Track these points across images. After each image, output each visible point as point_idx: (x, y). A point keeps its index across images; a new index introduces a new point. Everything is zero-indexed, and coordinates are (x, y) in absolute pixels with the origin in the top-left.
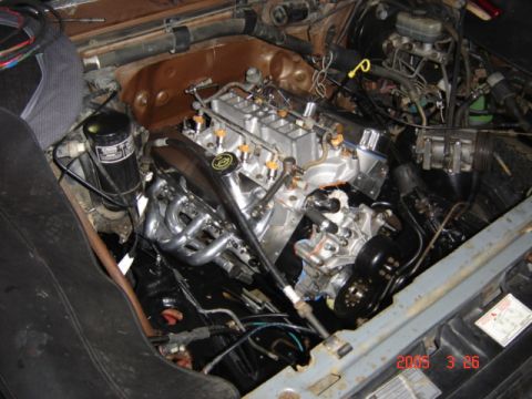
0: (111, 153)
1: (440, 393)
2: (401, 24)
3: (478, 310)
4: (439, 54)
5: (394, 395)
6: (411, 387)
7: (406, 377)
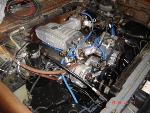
0: (35, 55)
1: (138, 109)
2: (101, 7)
3: (141, 86)
4: (112, 15)
5: (128, 112)
6: (131, 109)
7: (129, 107)
